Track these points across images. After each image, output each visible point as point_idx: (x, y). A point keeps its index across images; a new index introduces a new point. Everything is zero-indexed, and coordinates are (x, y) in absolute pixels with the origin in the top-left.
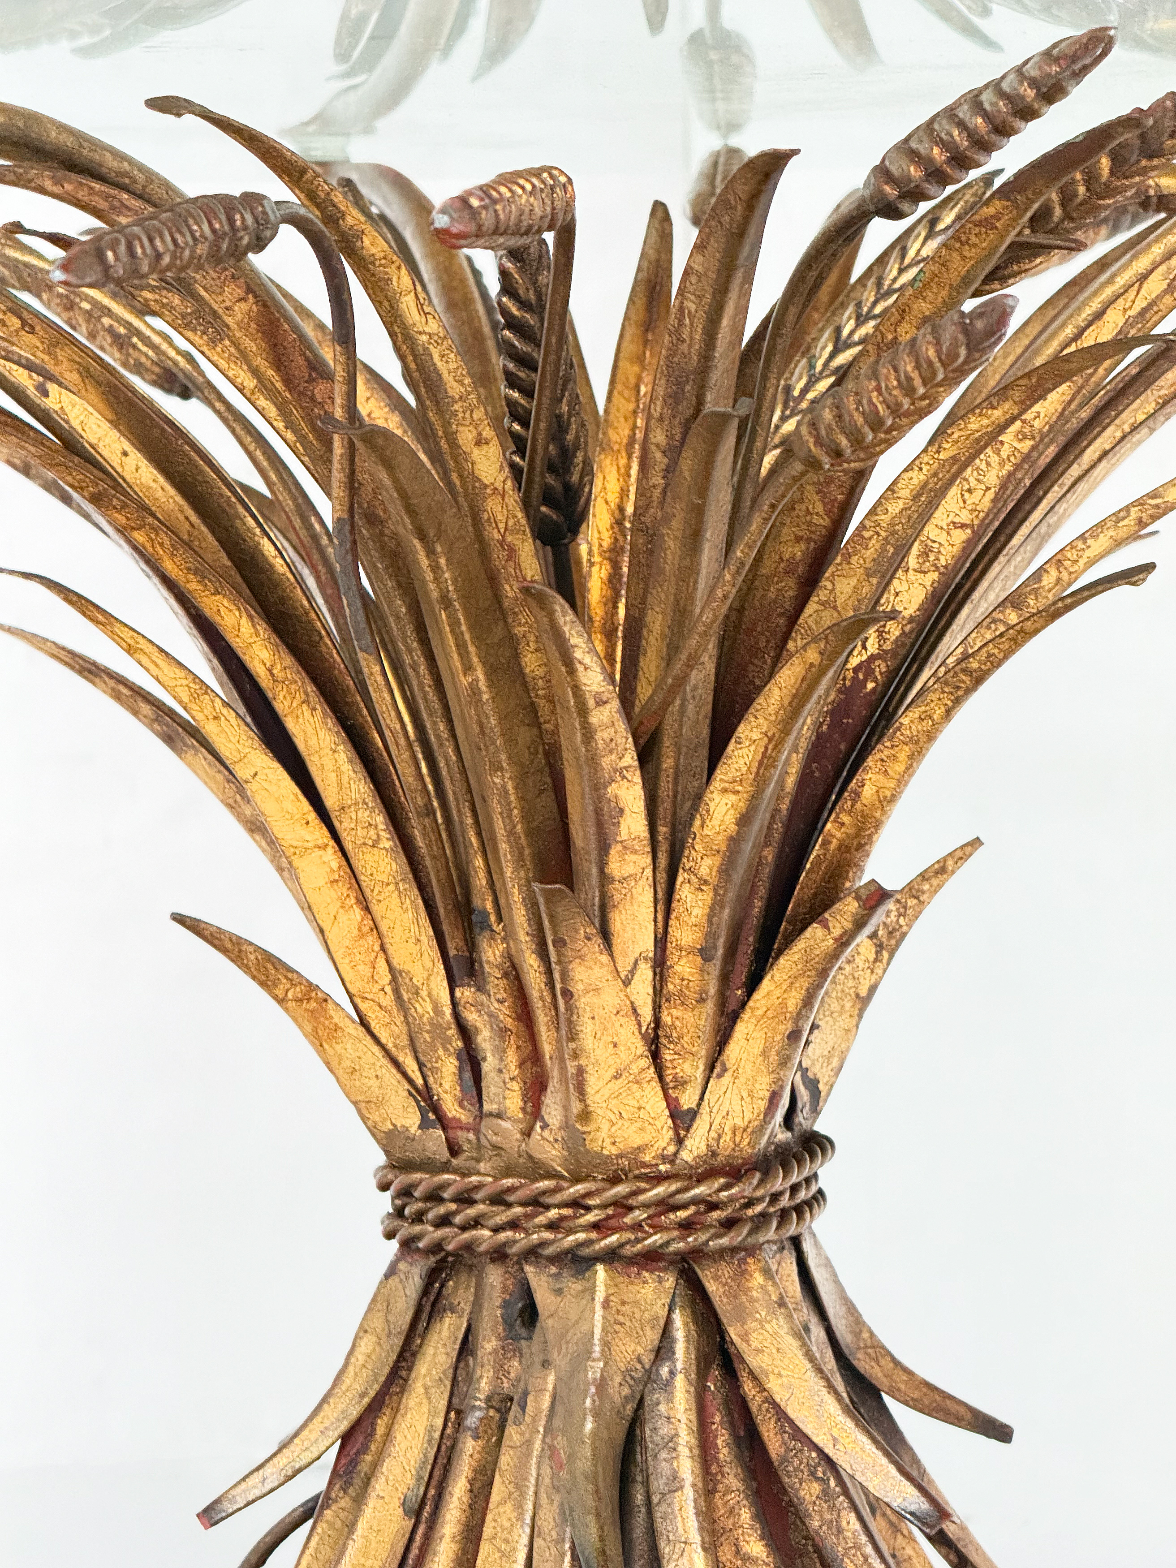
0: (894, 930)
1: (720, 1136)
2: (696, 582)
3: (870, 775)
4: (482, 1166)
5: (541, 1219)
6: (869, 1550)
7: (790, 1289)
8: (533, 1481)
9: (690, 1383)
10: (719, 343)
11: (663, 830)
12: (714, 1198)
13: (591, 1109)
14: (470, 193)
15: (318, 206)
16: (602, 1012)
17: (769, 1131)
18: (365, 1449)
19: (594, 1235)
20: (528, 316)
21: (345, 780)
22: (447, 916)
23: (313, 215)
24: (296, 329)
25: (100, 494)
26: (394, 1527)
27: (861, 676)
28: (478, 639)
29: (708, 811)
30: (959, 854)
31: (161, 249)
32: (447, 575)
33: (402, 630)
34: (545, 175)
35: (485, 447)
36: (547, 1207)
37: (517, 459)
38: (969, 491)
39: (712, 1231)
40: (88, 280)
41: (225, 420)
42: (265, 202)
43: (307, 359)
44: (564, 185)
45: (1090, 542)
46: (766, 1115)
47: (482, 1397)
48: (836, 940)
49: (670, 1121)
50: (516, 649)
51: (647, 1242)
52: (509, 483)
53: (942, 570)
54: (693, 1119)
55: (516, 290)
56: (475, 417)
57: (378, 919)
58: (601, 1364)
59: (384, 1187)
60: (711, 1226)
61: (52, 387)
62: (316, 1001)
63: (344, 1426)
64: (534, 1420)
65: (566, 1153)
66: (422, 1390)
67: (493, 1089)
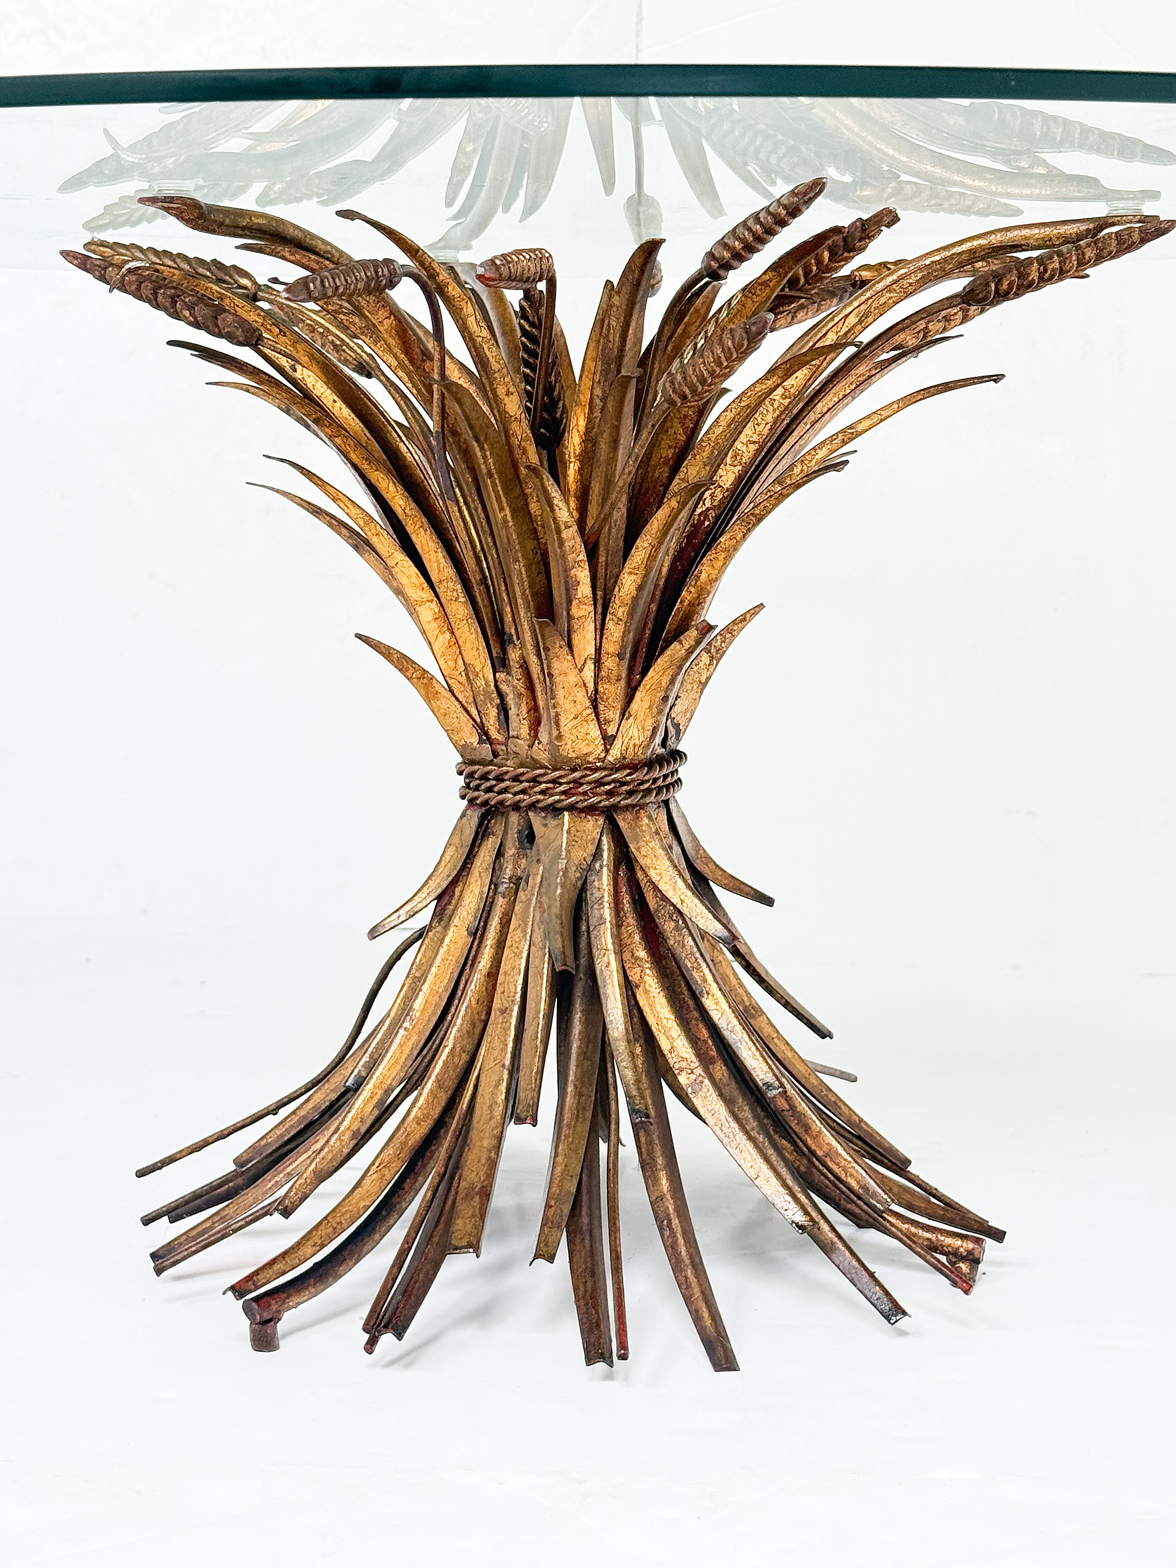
0: (719, 649)
1: (627, 749)
2: (616, 466)
3: (704, 567)
4: (508, 763)
5: (537, 789)
6: (698, 955)
7: (662, 827)
8: (531, 919)
9: (610, 871)
10: (628, 342)
11: (600, 593)
12: (624, 780)
13: (562, 734)
14: (496, 257)
15: (425, 269)
16: (568, 685)
17: (652, 747)
18: (449, 903)
19: (563, 797)
20: (534, 330)
21: (441, 566)
22: (492, 636)
23: (423, 274)
24: (415, 334)
25: (318, 418)
26: (463, 941)
27: (702, 518)
28: (506, 494)
29: (622, 584)
30: (752, 611)
31: (338, 284)
32: (490, 460)
33: (470, 491)
34: (537, 252)
35: (511, 396)
36: (540, 783)
37: (528, 404)
38: (757, 424)
39: (623, 796)
40: (300, 298)
41: (385, 386)
42: (395, 263)
43: (422, 350)
44: (547, 258)
45: (818, 451)
46: (650, 738)
47: (507, 877)
48: (686, 650)
49: (602, 741)
50: (527, 500)
51: (590, 801)
52: (523, 415)
53: (744, 465)
54: (614, 740)
55: (528, 317)
56: (506, 381)
57: (458, 638)
58: (566, 861)
59: (460, 773)
60: (622, 793)
61: (299, 368)
62: (427, 678)
63: (439, 891)
64: (533, 887)
65: (549, 756)
66: (478, 874)
67: (515, 724)
